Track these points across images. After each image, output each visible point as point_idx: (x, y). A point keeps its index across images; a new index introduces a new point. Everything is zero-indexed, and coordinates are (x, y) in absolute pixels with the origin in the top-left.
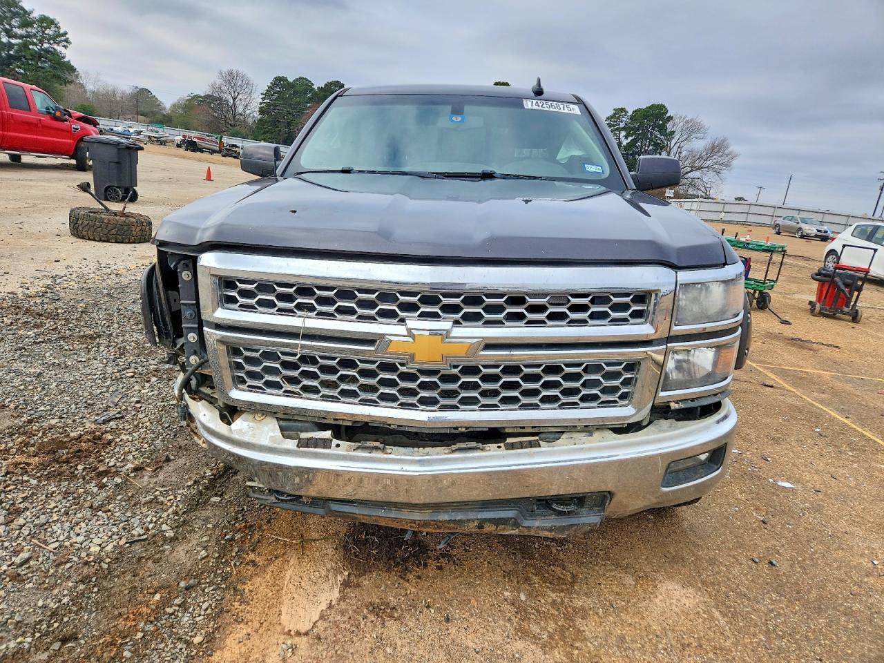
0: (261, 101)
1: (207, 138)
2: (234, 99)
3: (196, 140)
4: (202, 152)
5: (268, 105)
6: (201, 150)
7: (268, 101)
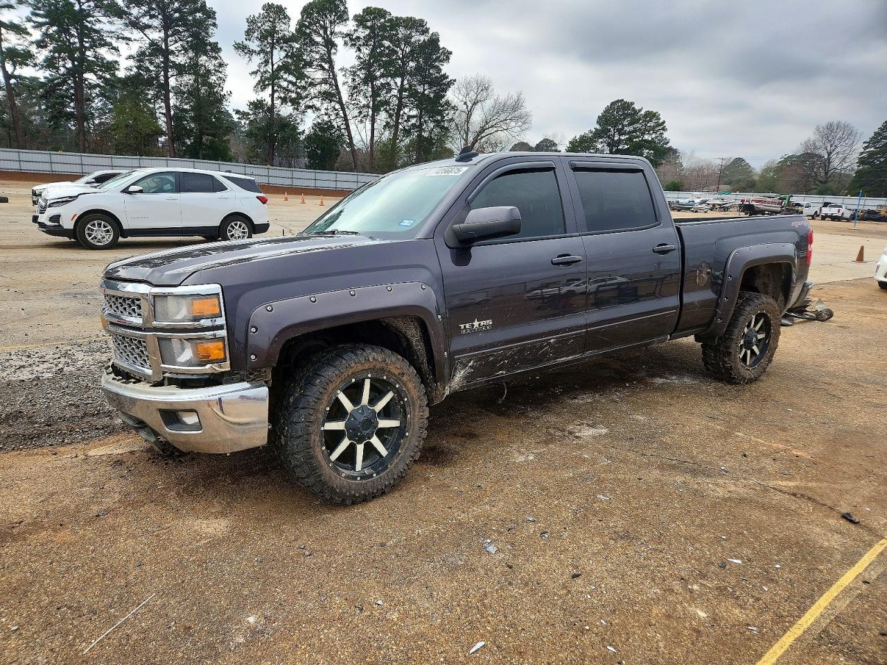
0: (863, 150)
1: (768, 199)
2: (829, 154)
3: (754, 203)
4: (764, 214)
5: (871, 154)
6: (762, 212)
7: (872, 149)
